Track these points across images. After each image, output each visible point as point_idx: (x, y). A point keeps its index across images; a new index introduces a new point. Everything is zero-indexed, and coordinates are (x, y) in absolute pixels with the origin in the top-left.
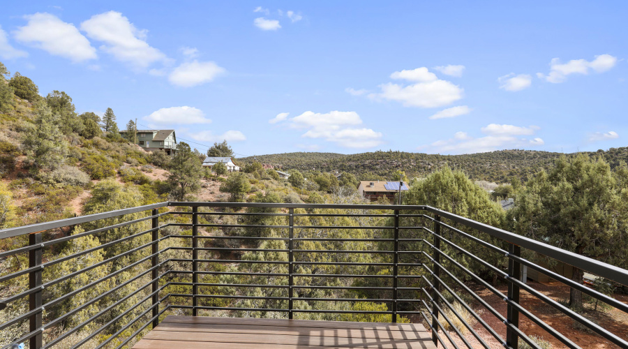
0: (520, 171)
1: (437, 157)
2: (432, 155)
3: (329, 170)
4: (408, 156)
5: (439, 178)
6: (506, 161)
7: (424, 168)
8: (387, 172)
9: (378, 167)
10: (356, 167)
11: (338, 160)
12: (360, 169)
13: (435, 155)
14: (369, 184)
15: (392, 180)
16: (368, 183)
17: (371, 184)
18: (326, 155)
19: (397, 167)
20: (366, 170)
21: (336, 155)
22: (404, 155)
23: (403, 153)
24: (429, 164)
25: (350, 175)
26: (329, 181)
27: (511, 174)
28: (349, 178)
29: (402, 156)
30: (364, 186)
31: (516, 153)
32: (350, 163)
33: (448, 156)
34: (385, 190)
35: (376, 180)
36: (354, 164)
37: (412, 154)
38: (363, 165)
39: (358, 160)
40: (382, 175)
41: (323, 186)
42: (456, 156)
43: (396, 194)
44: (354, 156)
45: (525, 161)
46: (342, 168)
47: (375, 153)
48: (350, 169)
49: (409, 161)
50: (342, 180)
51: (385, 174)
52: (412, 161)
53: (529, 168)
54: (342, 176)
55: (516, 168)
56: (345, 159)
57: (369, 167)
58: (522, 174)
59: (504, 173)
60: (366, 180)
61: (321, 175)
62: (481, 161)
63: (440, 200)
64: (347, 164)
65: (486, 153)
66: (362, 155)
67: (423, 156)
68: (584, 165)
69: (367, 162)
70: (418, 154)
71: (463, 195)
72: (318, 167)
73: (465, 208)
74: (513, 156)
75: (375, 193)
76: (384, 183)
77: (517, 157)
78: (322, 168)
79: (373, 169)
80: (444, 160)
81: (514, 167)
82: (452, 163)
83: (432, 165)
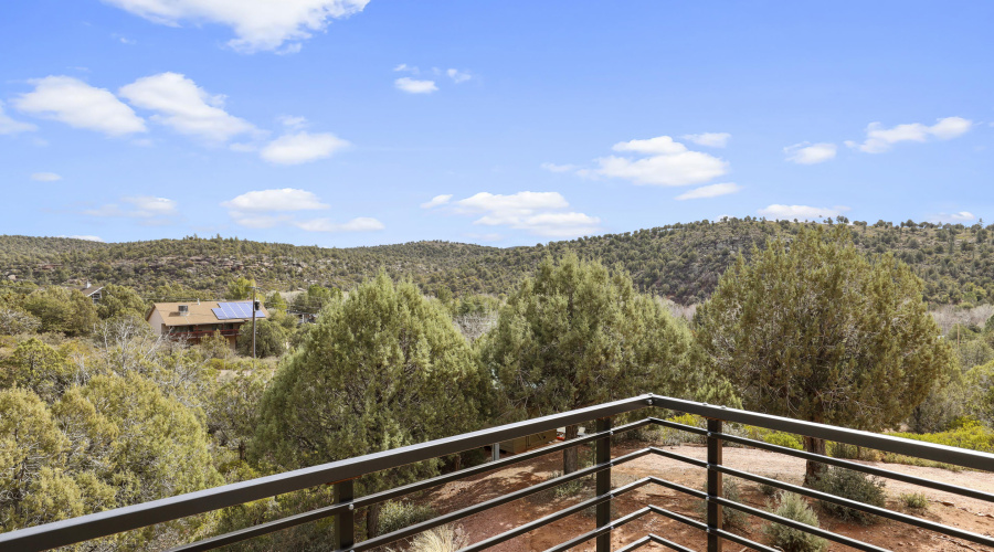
0: (445, 275)
1: (313, 250)
2: (305, 248)
3: (59, 280)
4: (257, 248)
5: (374, 296)
6: (424, 259)
7: (290, 272)
8: (212, 281)
9: (190, 271)
10: (136, 270)
11: (85, 255)
12: (148, 275)
13: (310, 248)
14: (177, 310)
15: (228, 298)
16: (174, 307)
17: (181, 308)
18: (50, 243)
19: (233, 270)
20: (162, 278)
21: (78, 242)
22: (248, 247)
23: (246, 242)
24: (299, 265)
25: (127, 289)
26: (68, 307)
27: (433, 280)
28: (124, 298)
29: (243, 249)
30: (165, 313)
31: (437, 246)
32: (119, 263)
33: (334, 250)
34: (215, 321)
35: (193, 299)
36: (131, 264)
37: (265, 244)
38: (155, 268)
39: (141, 255)
40: (202, 288)
41: (49, 319)
42: (346, 250)
43: (242, 328)
44: (130, 246)
45: (450, 260)
46: (97, 274)
47: (184, 242)
48: (121, 275)
49: (260, 259)
50: (105, 302)
51: (209, 286)
52: (265, 258)
53: (457, 271)
54: (104, 293)
55: (439, 270)
56: (106, 252)
57: (170, 272)
58: (447, 280)
59: (423, 279)
60: (168, 300)
61: (39, 293)
62: (388, 259)
63: (382, 339)
64: (112, 265)
65: (394, 246)
66: (150, 245)
67: (287, 248)
68: (575, 269)
69: (164, 261)
70: (276, 245)
71: (419, 326)
72: (26, 273)
73: (426, 350)
74: (435, 251)
75: (191, 327)
76: (213, 304)
77: (440, 252)
78: (37, 275)
79: (179, 276)
80: (326, 256)
81: (436, 270)
82: (341, 263)
83: (305, 266)
